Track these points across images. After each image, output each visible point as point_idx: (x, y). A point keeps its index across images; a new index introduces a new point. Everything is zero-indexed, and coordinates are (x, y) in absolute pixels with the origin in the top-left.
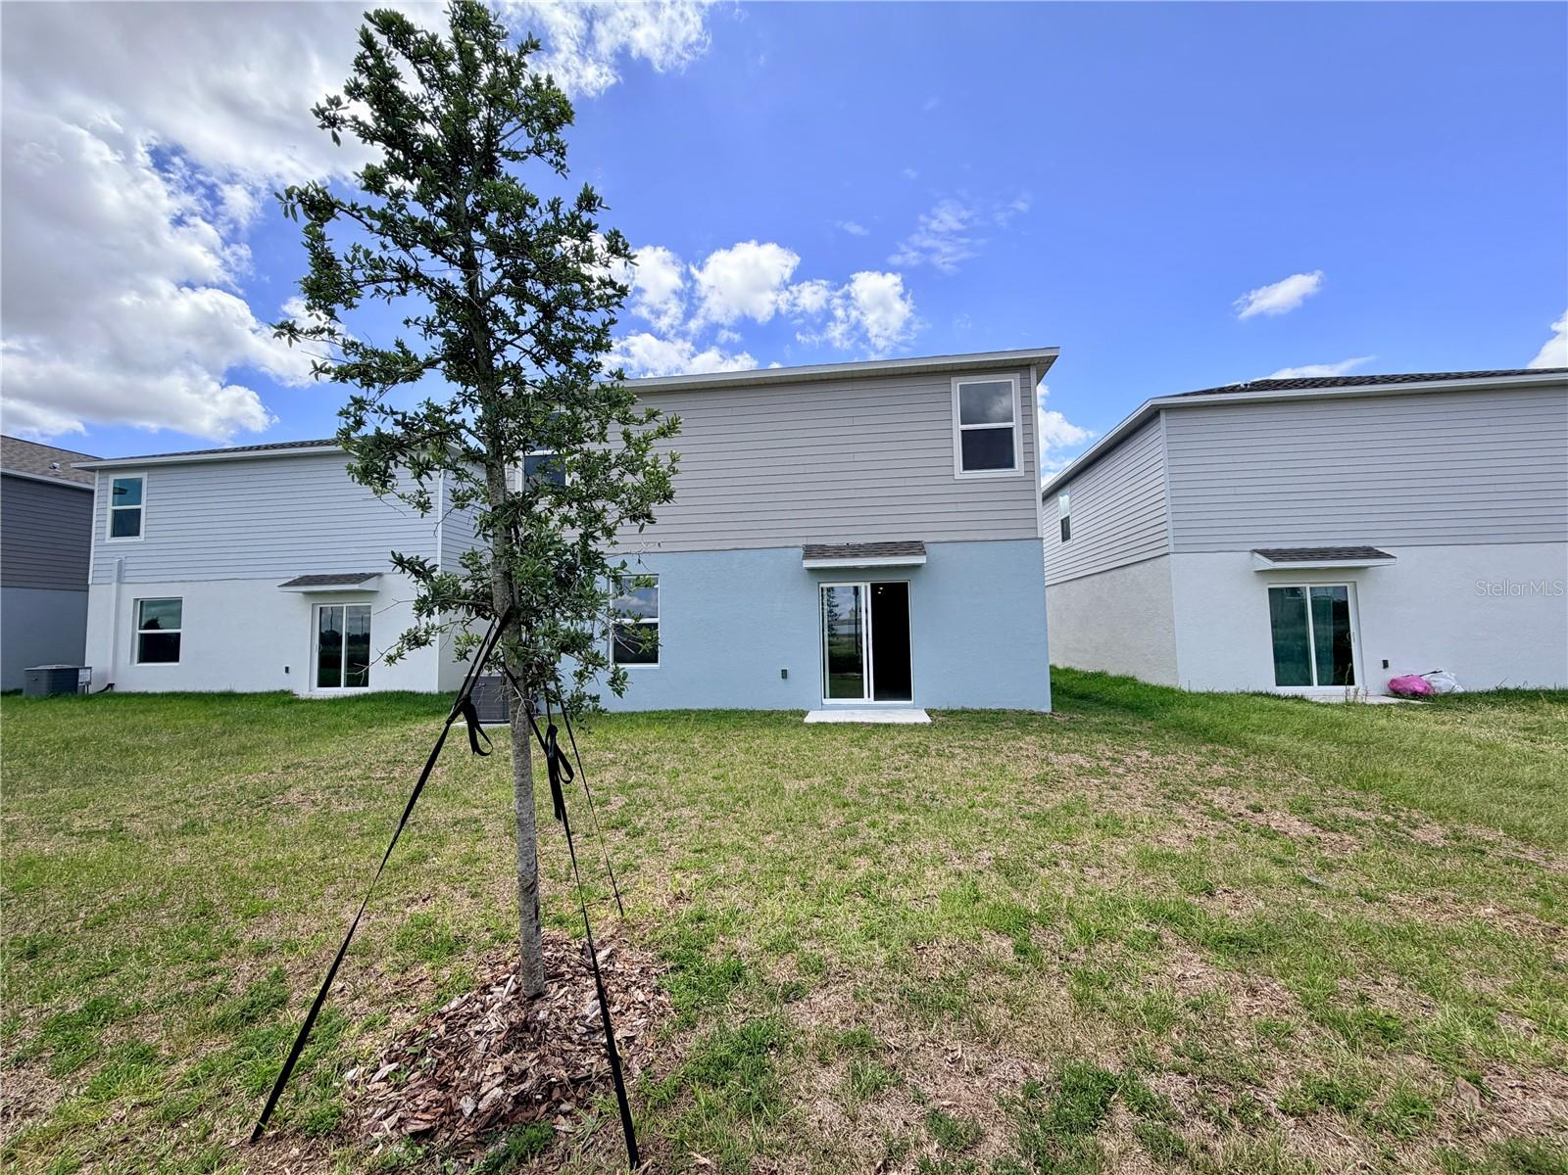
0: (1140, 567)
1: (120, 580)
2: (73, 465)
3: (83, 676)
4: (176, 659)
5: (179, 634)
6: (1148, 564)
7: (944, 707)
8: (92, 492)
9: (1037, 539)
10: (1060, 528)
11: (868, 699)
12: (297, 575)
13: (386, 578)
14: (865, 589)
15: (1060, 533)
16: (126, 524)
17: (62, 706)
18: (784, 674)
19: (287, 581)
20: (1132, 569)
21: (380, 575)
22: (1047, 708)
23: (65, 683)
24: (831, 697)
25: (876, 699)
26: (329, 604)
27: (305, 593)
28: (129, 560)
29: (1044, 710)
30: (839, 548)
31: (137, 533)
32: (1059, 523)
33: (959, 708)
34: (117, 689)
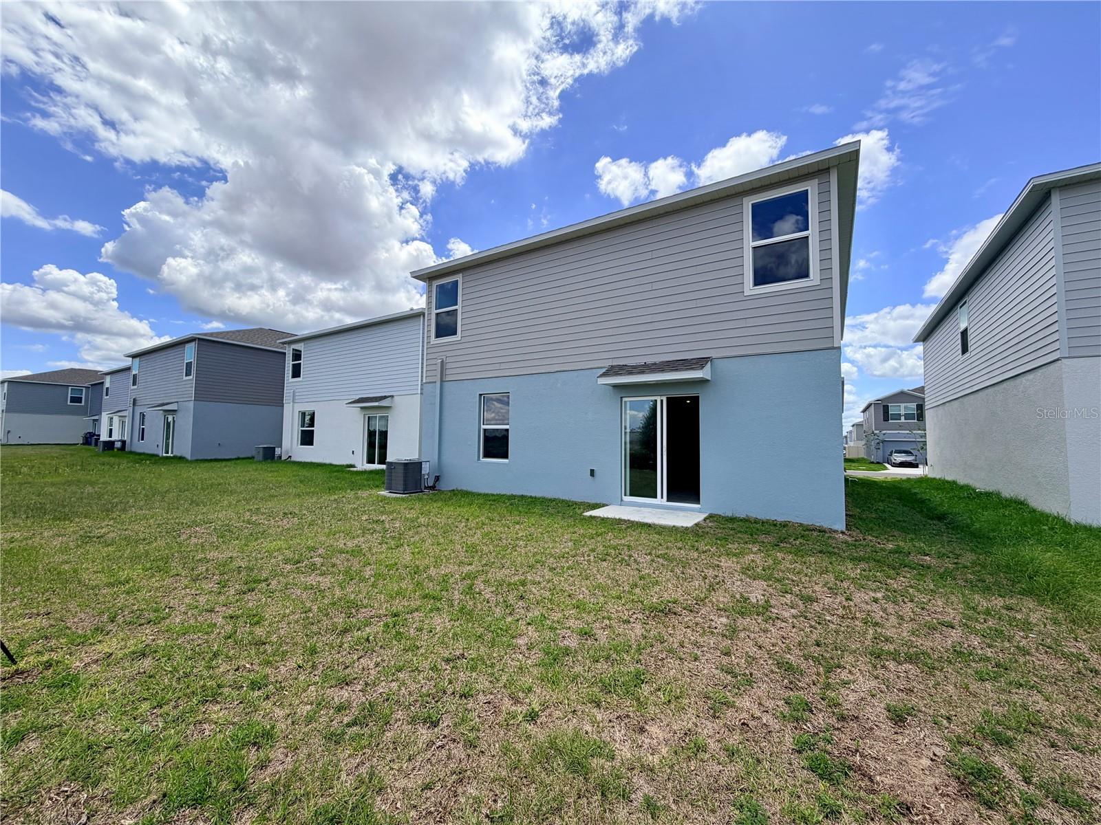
0: (1030, 376)
1: (294, 402)
2: (278, 341)
3: (278, 451)
4: (312, 444)
5: (313, 430)
6: (1039, 373)
7: (729, 514)
8: (285, 354)
9: (833, 348)
10: (959, 341)
11: (661, 500)
12: (357, 397)
13: (395, 397)
14: (661, 401)
15: (960, 346)
16: (296, 372)
17: (268, 466)
18: (592, 473)
19: (350, 401)
20: (1023, 379)
21: (392, 396)
22: (841, 525)
23: (269, 455)
24: (631, 495)
25: (669, 500)
26: (372, 413)
27: (362, 408)
28: (297, 391)
29: (835, 527)
30: (633, 367)
31: (299, 376)
32: (959, 336)
33: (743, 516)
34: (293, 459)
